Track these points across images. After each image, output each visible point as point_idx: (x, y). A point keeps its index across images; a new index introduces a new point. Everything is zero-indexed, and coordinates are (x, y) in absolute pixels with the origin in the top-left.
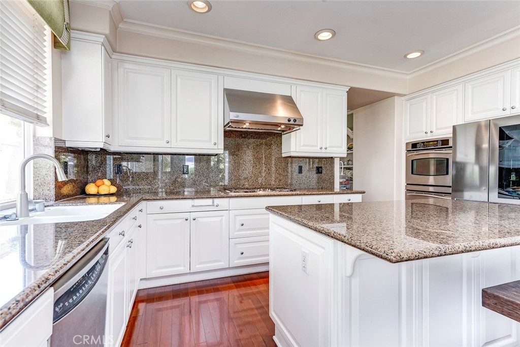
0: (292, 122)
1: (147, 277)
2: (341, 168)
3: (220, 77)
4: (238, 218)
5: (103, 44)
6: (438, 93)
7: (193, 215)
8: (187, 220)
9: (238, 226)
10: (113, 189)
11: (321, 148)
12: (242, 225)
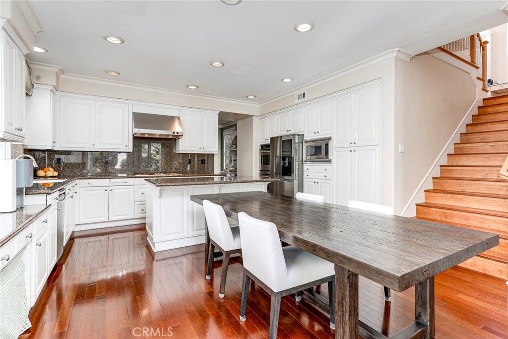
0: (176, 134)
1: (80, 223)
2: (231, 160)
3: (129, 105)
4: (140, 190)
5: (51, 90)
6: (271, 117)
7: (110, 188)
8: (106, 191)
9: (140, 194)
10: (56, 174)
11: (200, 148)
12: (143, 194)
